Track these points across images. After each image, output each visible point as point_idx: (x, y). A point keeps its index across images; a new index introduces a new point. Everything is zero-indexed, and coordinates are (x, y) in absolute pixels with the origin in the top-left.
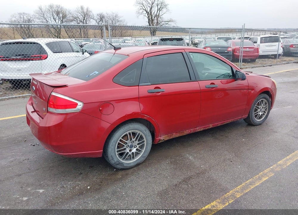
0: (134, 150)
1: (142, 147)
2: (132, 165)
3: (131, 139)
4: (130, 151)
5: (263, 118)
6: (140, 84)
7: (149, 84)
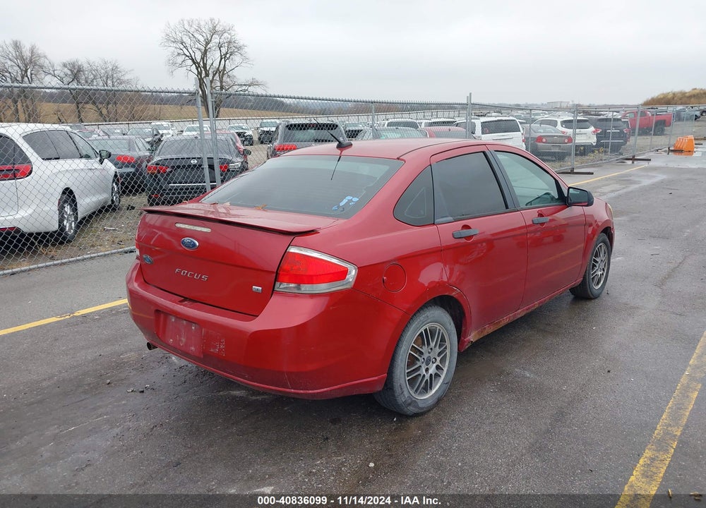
0: (432, 370)
1: (443, 361)
2: (430, 402)
3: (428, 344)
4: (427, 370)
5: (602, 282)
6: (437, 221)
7: (450, 219)
